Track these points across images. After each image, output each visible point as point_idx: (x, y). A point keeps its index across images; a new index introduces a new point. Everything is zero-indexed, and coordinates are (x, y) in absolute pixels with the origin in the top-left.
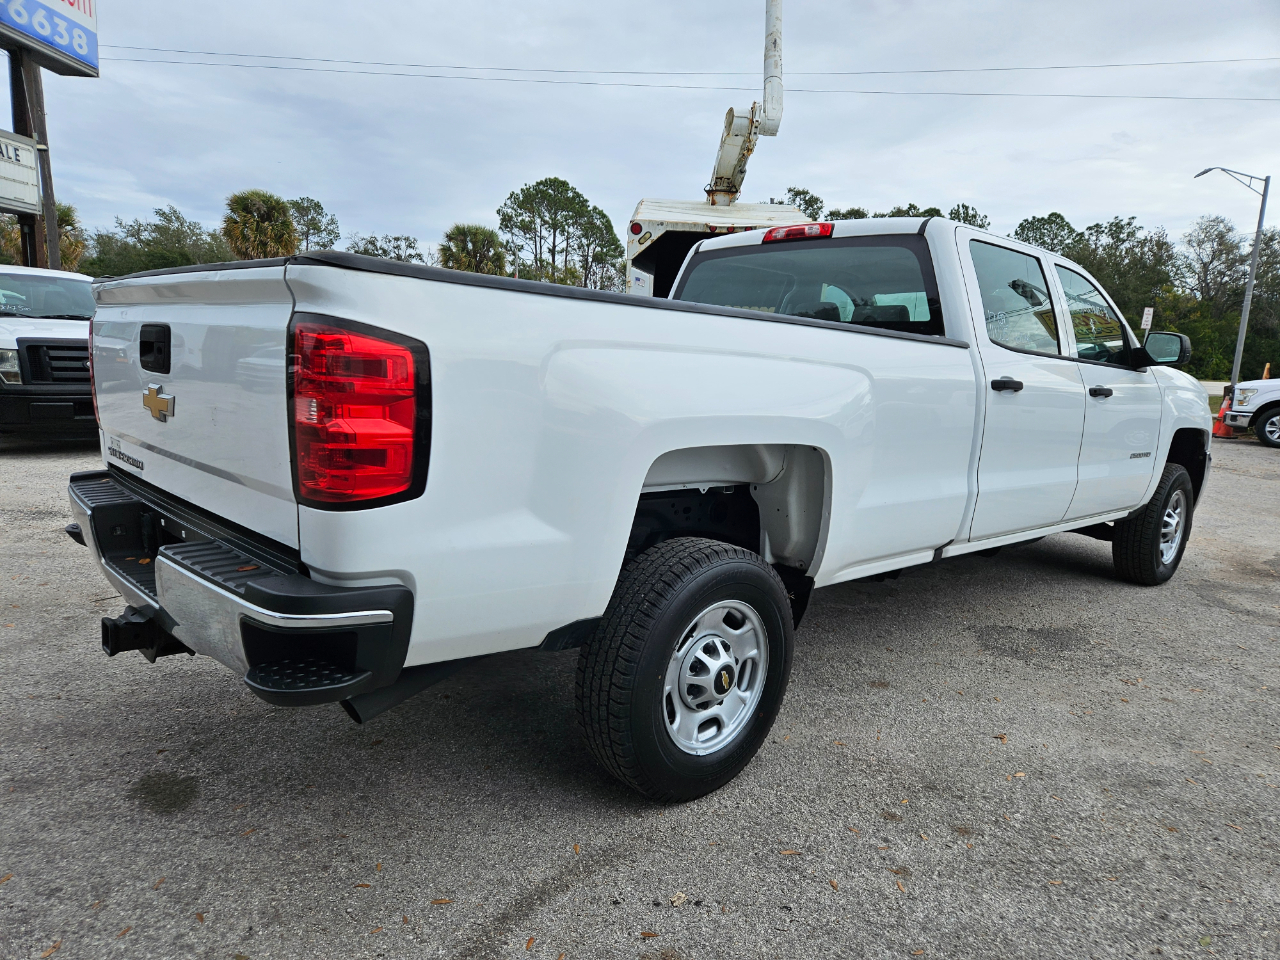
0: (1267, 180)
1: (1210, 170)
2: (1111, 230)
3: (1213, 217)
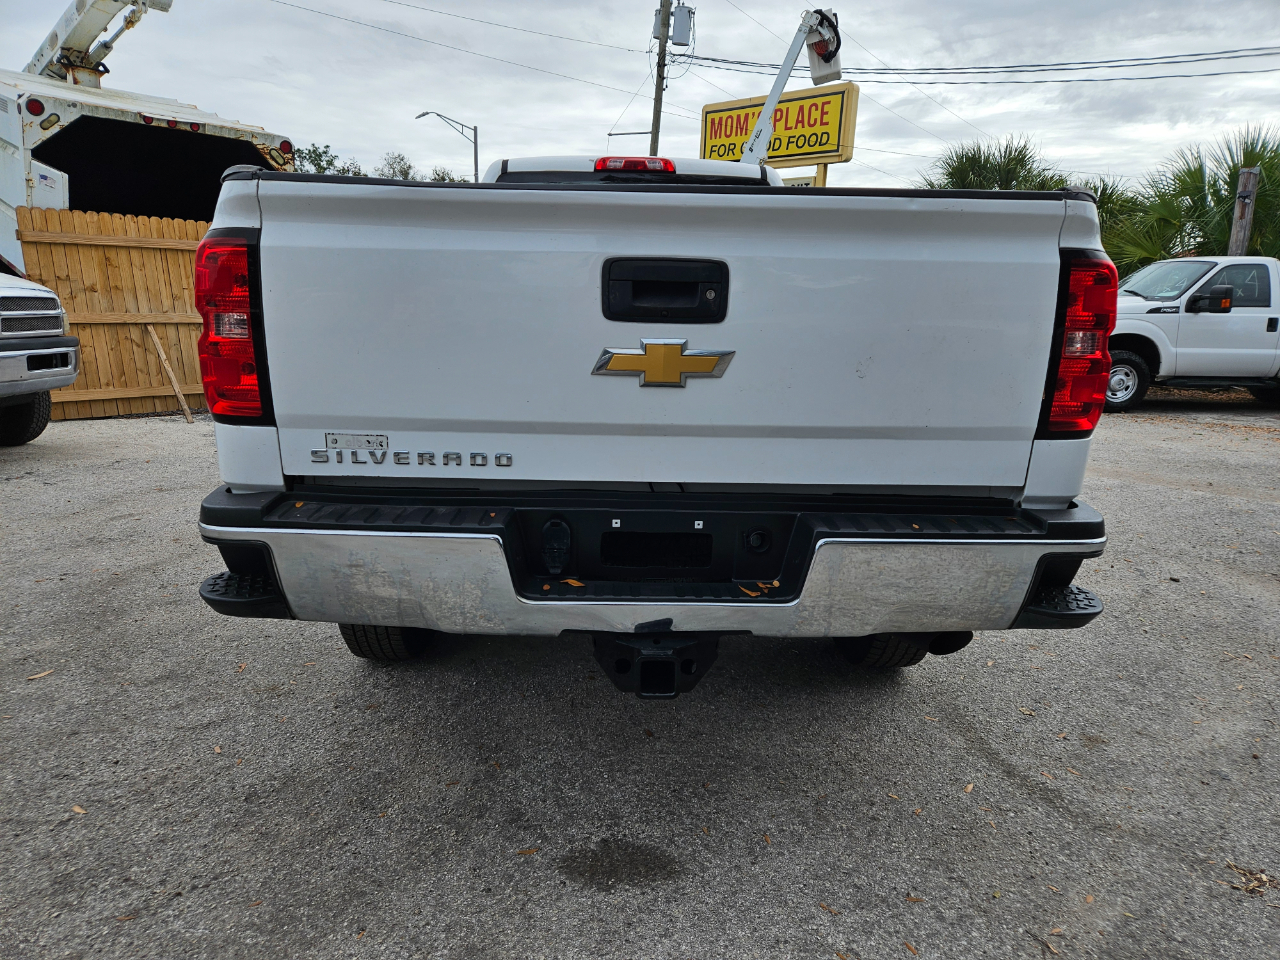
0: (475, 129)
1: (428, 113)
2: (310, 157)
3: (396, 155)
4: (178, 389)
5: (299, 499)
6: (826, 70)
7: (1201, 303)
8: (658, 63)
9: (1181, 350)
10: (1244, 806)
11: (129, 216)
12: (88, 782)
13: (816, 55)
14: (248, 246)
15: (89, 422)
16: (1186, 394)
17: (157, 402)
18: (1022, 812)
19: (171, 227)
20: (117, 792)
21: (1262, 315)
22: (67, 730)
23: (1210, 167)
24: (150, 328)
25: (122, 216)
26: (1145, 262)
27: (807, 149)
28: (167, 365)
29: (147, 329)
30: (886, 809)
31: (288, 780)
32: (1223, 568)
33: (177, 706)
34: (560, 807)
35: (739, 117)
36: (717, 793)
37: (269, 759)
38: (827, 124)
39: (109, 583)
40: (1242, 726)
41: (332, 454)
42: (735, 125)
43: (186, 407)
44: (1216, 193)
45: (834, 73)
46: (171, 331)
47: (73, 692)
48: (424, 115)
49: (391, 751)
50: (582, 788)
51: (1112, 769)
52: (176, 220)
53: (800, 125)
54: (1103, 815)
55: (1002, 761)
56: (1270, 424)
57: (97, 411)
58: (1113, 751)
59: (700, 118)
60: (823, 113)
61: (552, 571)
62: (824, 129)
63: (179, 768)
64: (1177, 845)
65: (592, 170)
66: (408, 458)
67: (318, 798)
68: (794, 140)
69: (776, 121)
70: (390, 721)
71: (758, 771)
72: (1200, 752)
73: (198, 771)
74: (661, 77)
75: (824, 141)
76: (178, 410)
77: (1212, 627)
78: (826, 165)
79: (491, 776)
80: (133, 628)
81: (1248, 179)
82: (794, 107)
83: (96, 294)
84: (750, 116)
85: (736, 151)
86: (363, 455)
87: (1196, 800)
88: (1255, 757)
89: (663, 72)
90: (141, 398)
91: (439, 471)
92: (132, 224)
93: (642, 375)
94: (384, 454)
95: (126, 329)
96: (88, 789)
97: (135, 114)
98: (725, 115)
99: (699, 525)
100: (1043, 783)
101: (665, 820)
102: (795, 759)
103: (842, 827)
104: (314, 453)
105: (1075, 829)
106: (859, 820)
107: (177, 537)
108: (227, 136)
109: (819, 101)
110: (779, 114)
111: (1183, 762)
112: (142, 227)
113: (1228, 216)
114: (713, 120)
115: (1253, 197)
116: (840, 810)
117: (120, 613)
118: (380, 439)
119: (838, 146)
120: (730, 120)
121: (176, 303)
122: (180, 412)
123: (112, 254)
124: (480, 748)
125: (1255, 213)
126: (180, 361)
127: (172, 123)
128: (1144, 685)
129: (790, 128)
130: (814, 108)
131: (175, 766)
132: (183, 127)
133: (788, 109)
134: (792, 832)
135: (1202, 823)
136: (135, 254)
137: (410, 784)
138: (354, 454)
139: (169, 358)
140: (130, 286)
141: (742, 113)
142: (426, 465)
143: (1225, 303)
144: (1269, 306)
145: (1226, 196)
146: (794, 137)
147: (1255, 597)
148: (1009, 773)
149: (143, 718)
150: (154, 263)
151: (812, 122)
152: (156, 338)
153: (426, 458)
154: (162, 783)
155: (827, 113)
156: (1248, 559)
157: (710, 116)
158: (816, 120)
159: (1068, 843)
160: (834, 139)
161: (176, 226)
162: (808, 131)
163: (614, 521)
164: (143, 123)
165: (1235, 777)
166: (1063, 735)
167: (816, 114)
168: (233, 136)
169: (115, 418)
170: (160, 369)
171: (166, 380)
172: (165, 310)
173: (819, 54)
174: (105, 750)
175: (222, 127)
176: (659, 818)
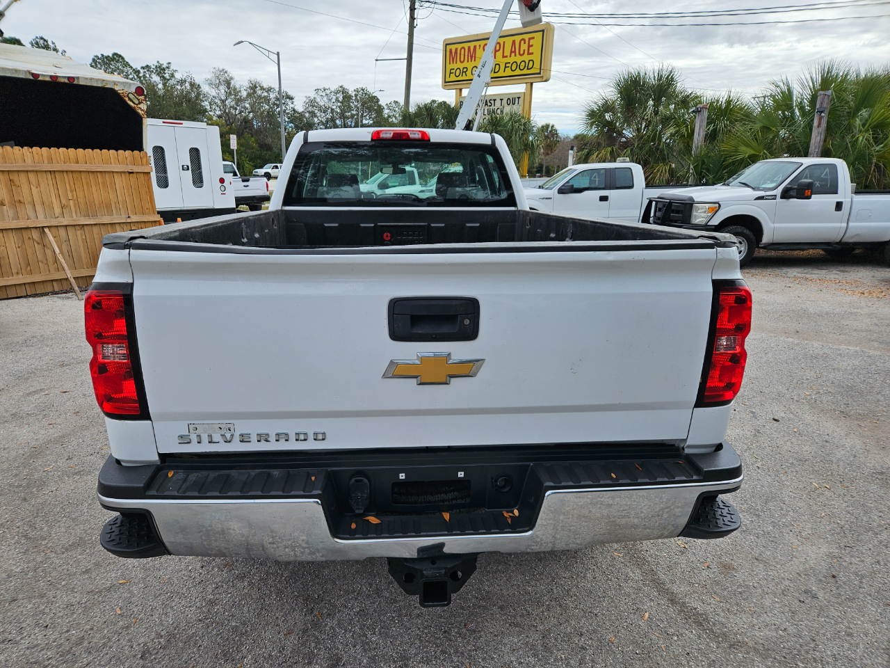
0: (278, 54)
1: (242, 42)
2: (156, 71)
4: (69, 274)
5: (170, 468)
6: (531, 16)
7: (792, 193)
8: (410, 7)
9: (777, 225)
10: (828, 620)
11: (26, 148)
12: (27, 645)
13: (523, 6)
14: (124, 295)
15: (5, 301)
16: (780, 253)
17: (55, 284)
18: (682, 635)
19: (57, 154)
20: (49, 653)
21: (831, 199)
22: (8, 597)
23: (797, 90)
24: (46, 230)
25: (20, 148)
26: (753, 159)
27: (518, 72)
28: (60, 257)
29: (44, 231)
30: (591, 639)
31: (171, 637)
32: (808, 407)
33: (87, 572)
34: (365, 651)
35: (469, 48)
36: (474, 631)
37: (156, 617)
38: (532, 53)
39: (31, 456)
40: (824, 549)
41: (194, 438)
42: (466, 54)
43: (76, 288)
44: (802, 108)
45: (537, 19)
46: (62, 232)
47: (10, 562)
48: (239, 43)
49: (244, 606)
50: (380, 634)
51: (740, 593)
52: (61, 149)
53: (513, 54)
54: (736, 634)
55: (667, 589)
56: (837, 276)
57: (12, 293)
58: (740, 576)
59: (442, 48)
60: (530, 46)
61: (357, 511)
62: (530, 57)
63: (92, 629)
64: (785, 657)
65: (370, 140)
66: (250, 438)
67: (193, 653)
68: (510, 65)
69: (496, 51)
70: (241, 577)
71: (502, 610)
72: (798, 573)
73: (105, 632)
74: (412, 18)
75: (530, 66)
76: (71, 289)
77: (803, 461)
78: (532, 84)
79: (316, 625)
80: (50, 498)
81: (823, 99)
82: (509, 41)
83: (5, 207)
84: (478, 47)
85: (469, 72)
86: (216, 437)
87: (796, 616)
88: (834, 577)
89: (414, 14)
90: (43, 281)
91: (273, 446)
92: (28, 153)
93: (419, 378)
94: (232, 435)
95: (29, 231)
96: (28, 652)
97: (25, 72)
98: (459, 46)
99: (461, 474)
100: (695, 609)
101: (440, 659)
102: (527, 597)
103: (561, 657)
104: (181, 437)
105: (717, 648)
106: (573, 649)
107: (77, 410)
108: (95, 85)
109: (526, 37)
110: (498, 46)
111: (787, 583)
112: (36, 156)
113: (809, 126)
114: (451, 51)
115: (827, 111)
116: (560, 642)
117: (42, 484)
118: (229, 426)
119: (540, 69)
120: (463, 50)
121: (64, 211)
122: (71, 290)
123: (14, 177)
124: (307, 599)
125: (828, 123)
126: (70, 252)
127: (54, 78)
128: (759, 516)
129: (507, 57)
130: (523, 42)
131: (89, 627)
132: (62, 80)
133: (504, 42)
134: (528, 664)
135: (800, 637)
136: (31, 176)
137: (259, 636)
138: (210, 436)
139: (61, 252)
140: (30, 199)
141: (472, 45)
142: (263, 442)
143: (808, 192)
144: (836, 193)
145: (810, 110)
146: (509, 63)
147: (830, 432)
148: (672, 600)
149: (63, 583)
150: (46, 181)
151: (522, 52)
152: (51, 238)
153: (263, 438)
154: (80, 644)
155: (532, 46)
156: (824, 399)
157: (449, 47)
158: (524, 51)
159: (713, 661)
160: (537, 65)
161: (61, 153)
162: (519, 59)
163: (401, 475)
164: (32, 78)
165: (821, 595)
166: (707, 564)
167: (524, 47)
168: (100, 85)
169: (25, 297)
170: (56, 260)
171: (59, 268)
172: (57, 216)
173: (526, 5)
174: (37, 615)
175: (91, 79)
176: (436, 658)
